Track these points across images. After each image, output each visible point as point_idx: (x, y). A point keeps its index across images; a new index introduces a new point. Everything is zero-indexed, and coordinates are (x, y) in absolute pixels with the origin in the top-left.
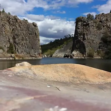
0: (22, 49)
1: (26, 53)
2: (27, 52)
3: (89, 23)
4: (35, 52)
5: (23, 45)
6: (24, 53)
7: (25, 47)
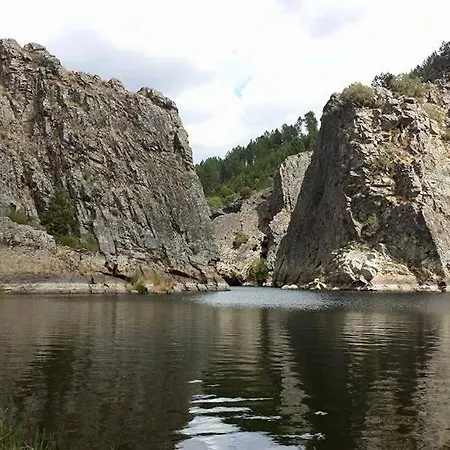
0: (121, 229)
1: (143, 256)
2: (150, 251)
3: (412, 114)
4: (195, 252)
5: (121, 208)
6: (131, 257)
7: (135, 218)
